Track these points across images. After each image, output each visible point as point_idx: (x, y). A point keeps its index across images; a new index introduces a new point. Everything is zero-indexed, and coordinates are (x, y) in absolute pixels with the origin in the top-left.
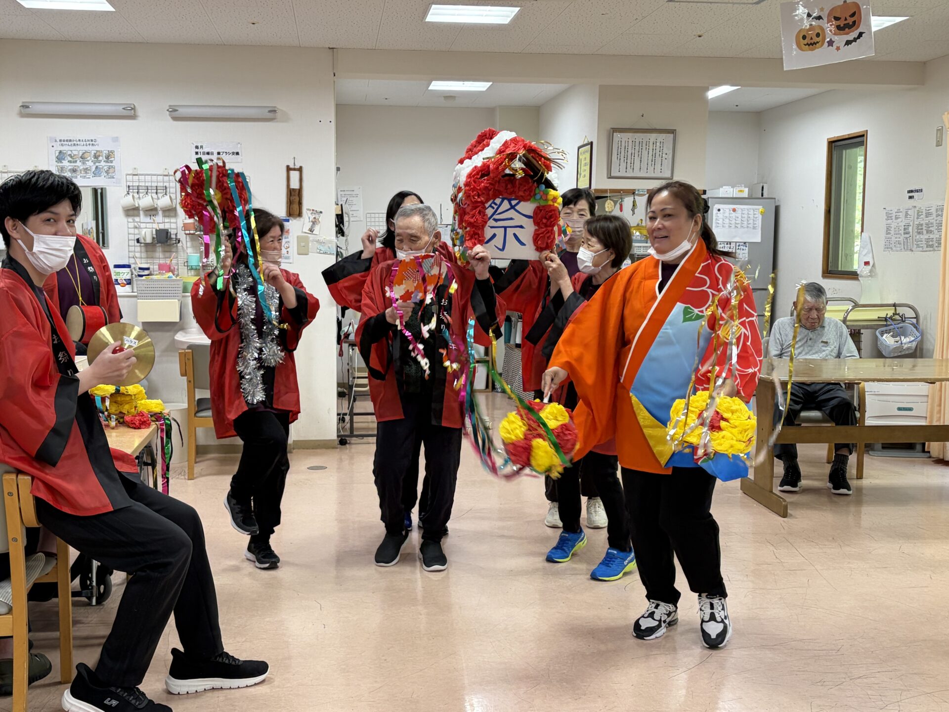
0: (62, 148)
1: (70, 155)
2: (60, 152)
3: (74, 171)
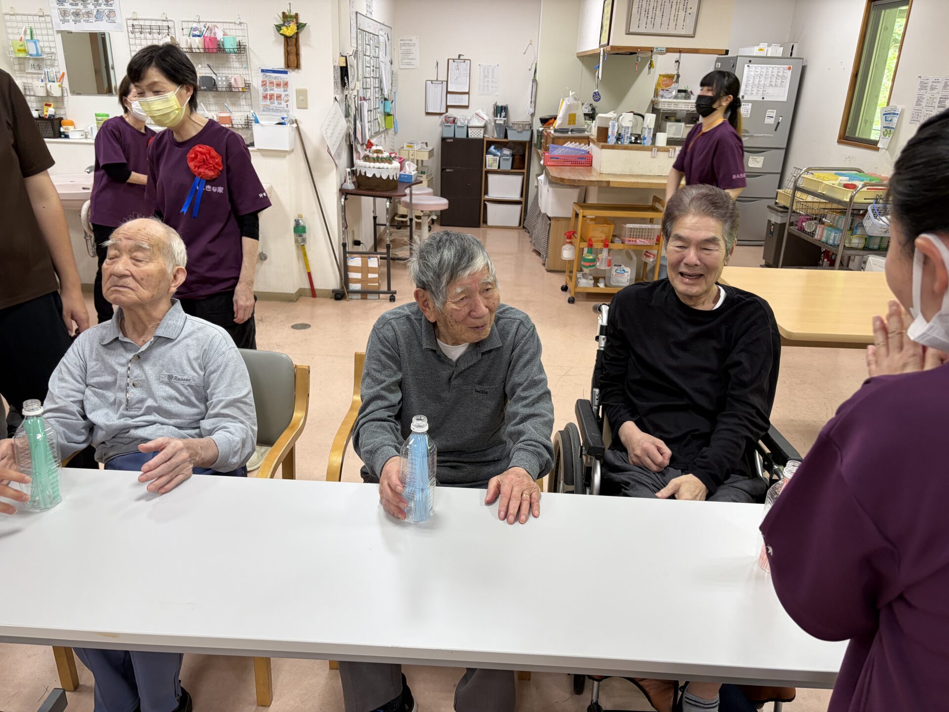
3: (77, 14)
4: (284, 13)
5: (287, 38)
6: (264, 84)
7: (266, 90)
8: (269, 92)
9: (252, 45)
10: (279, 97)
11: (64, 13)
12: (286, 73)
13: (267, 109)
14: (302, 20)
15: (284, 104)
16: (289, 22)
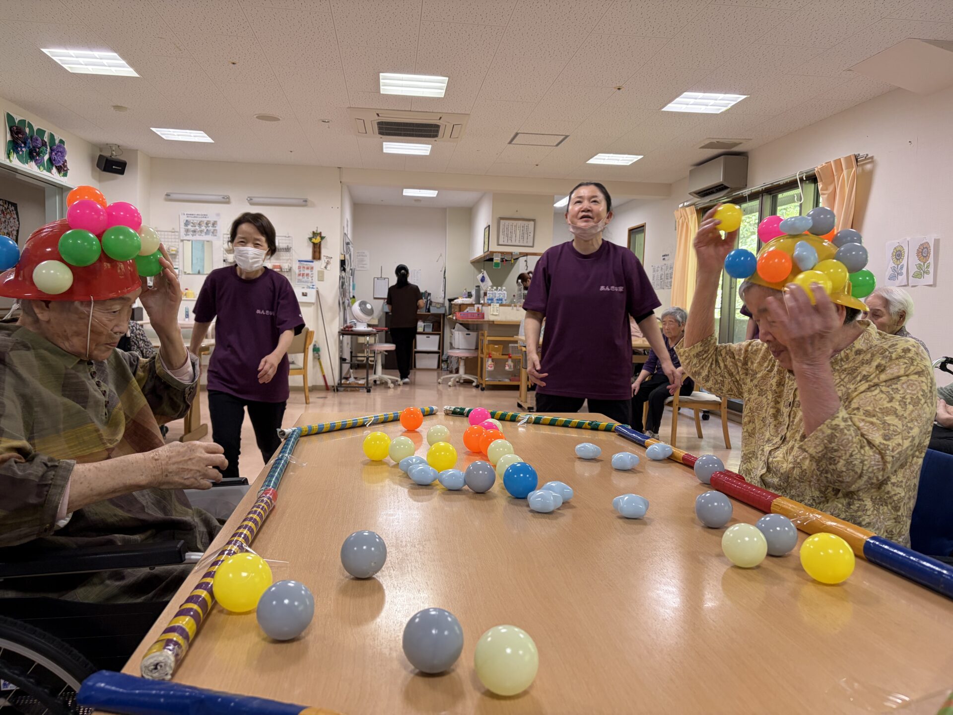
0: (187, 219)
1: (192, 223)
2: (187, 221)
3: (194, 231)
4: (313, 232)
5: (314, 244)
6: (299, 268)
7: (300, 271)
8: (302, 272)
9: (294, 247)
10: (307, 275)
11: (187, 231)
12: (312, 262)
13: (299, 281)
14: (323, 235)
15: (310, 279)
16: (316, 236)
